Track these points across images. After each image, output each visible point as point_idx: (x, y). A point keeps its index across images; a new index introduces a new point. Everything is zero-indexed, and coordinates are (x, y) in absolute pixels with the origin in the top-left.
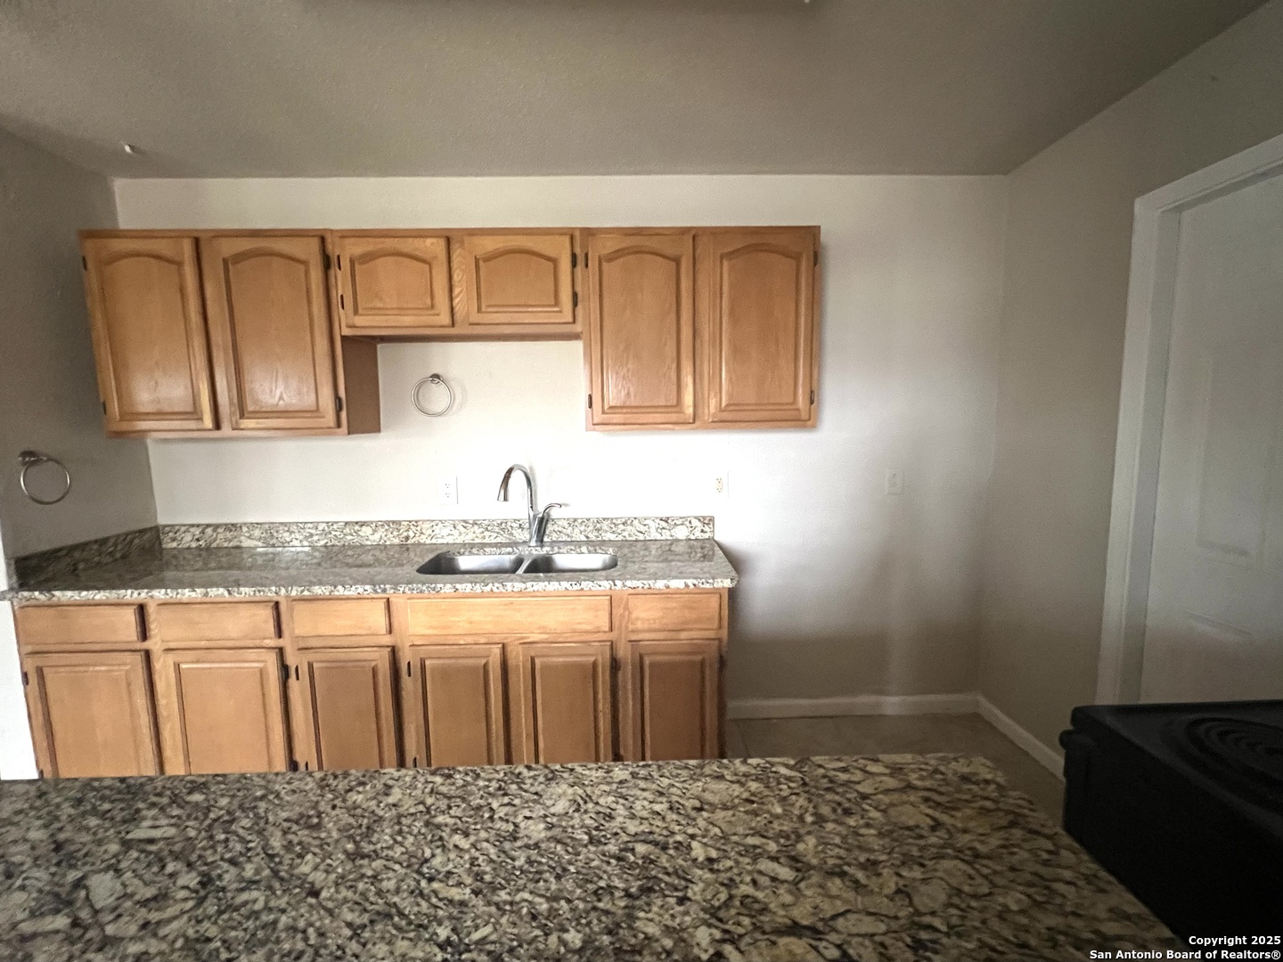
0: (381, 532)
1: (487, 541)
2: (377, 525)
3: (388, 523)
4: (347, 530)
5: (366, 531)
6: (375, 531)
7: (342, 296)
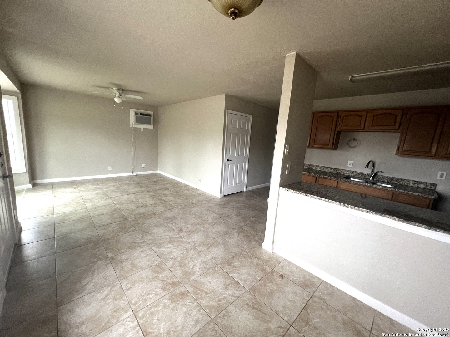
0: (333, 170)
1: (358, 176)
2: (332, 168)
3: (334, 168)
4: (325, 168)
5: (329, 169)
6: (331, 170)
7: (339, 123)
